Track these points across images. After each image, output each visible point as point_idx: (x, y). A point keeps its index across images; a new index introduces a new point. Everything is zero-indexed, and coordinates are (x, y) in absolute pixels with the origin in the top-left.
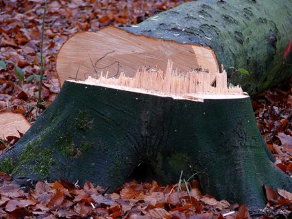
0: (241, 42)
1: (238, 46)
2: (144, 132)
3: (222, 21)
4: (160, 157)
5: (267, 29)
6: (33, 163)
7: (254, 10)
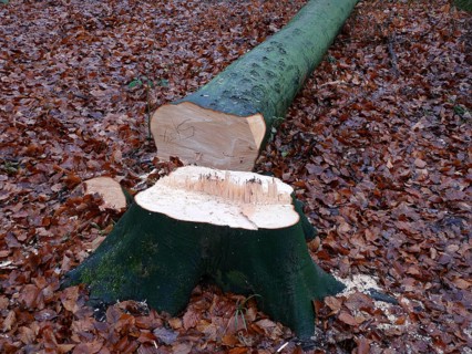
0: (279, 92)
1: (277, 95)
2: (204, 256)
3: (266, 78)
4: (219, 272)
5: (293, 72)
6: (107, 279)
7: (285, 61)
